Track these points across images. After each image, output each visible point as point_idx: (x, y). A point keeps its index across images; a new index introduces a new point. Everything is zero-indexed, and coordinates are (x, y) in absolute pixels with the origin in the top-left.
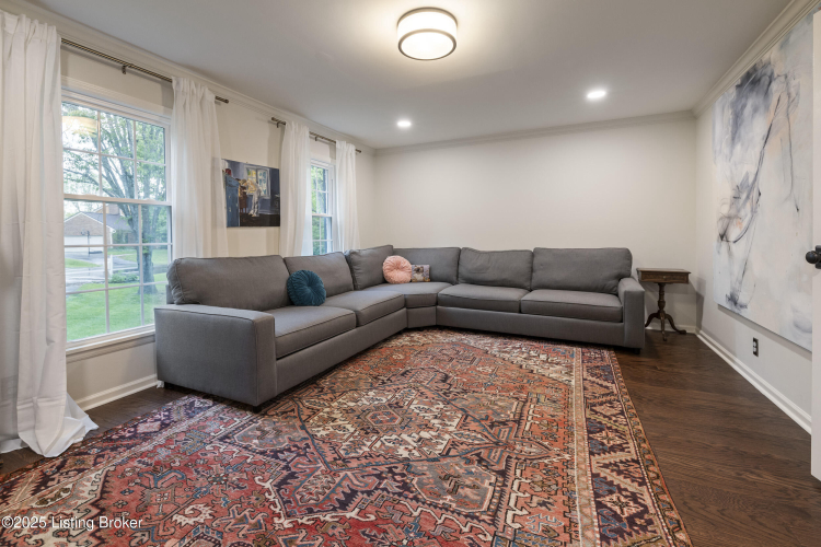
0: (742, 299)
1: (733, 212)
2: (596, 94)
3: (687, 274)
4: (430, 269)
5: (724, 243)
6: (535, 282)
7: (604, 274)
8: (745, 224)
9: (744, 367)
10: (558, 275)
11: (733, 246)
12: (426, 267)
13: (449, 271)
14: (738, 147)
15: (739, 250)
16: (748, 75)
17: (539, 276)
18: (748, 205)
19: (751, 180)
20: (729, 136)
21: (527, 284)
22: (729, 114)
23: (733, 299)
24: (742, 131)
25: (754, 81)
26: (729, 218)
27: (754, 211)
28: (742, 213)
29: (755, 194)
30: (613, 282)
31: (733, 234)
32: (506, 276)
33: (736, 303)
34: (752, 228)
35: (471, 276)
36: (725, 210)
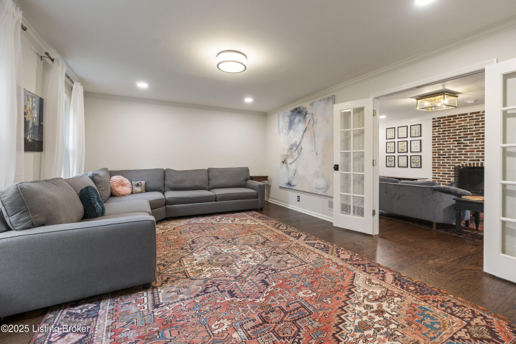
0: (293, 183)
1: (289, 153)
2: (249, 100)
3: (267, 177)
4: (146, 183)
5: (284, 165)
6: (211, 186)
7: (241, 179)
8: (295, 158)
9: (294, 206)
10: (223, 181)
11: (289, 166)
12: (143, 182)
13: (159, 184)
14: (292, 132)
15: (292, 167)
16: (296, 109)
17: (214, 182)
18: (297, 151)
19: (298, 143)
20: (287, 127)
21: (207, 187)
22: (287, 119)
23: (289, 184)
24: (294, 126)
25: (298, 112)
26: (287, 155)
27: (299, 154)
28: (294, 154)
29: (300, 148)
30: (244, 182)
31: (289, 161)
32: (197, 184)
33: (290, 185)
34: (298, 160)
35: (175, 186)
36: (285, 153)
